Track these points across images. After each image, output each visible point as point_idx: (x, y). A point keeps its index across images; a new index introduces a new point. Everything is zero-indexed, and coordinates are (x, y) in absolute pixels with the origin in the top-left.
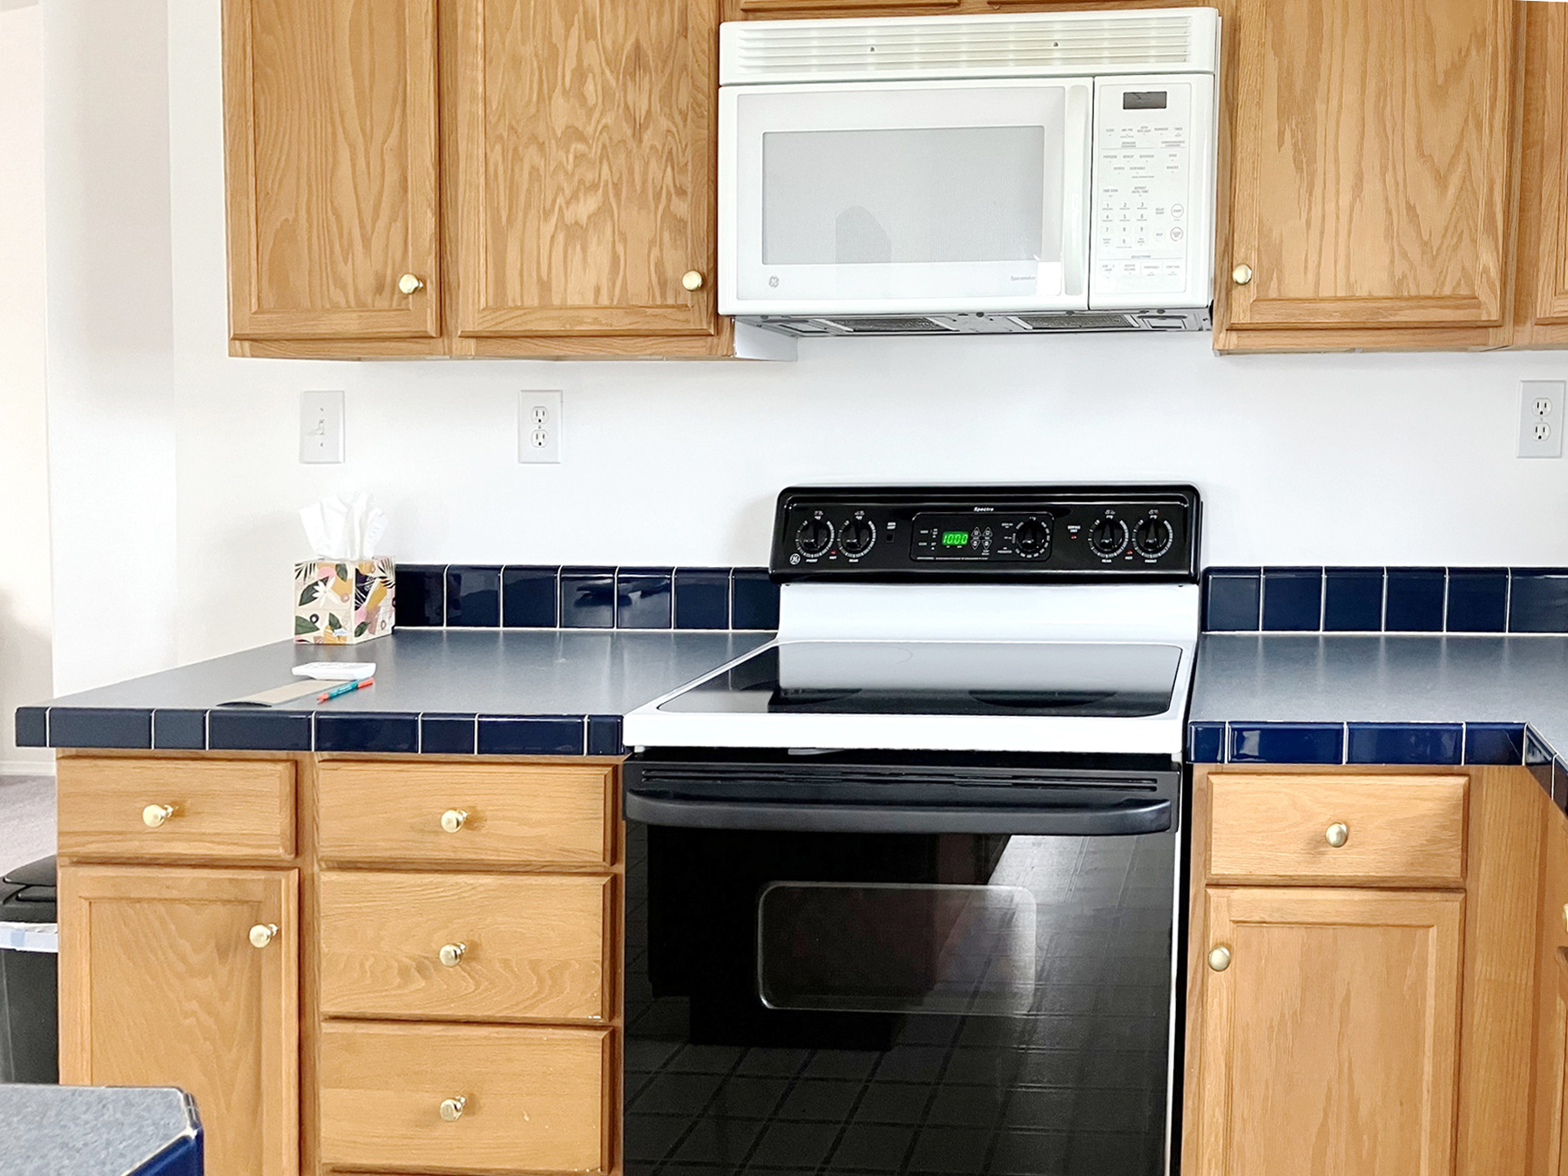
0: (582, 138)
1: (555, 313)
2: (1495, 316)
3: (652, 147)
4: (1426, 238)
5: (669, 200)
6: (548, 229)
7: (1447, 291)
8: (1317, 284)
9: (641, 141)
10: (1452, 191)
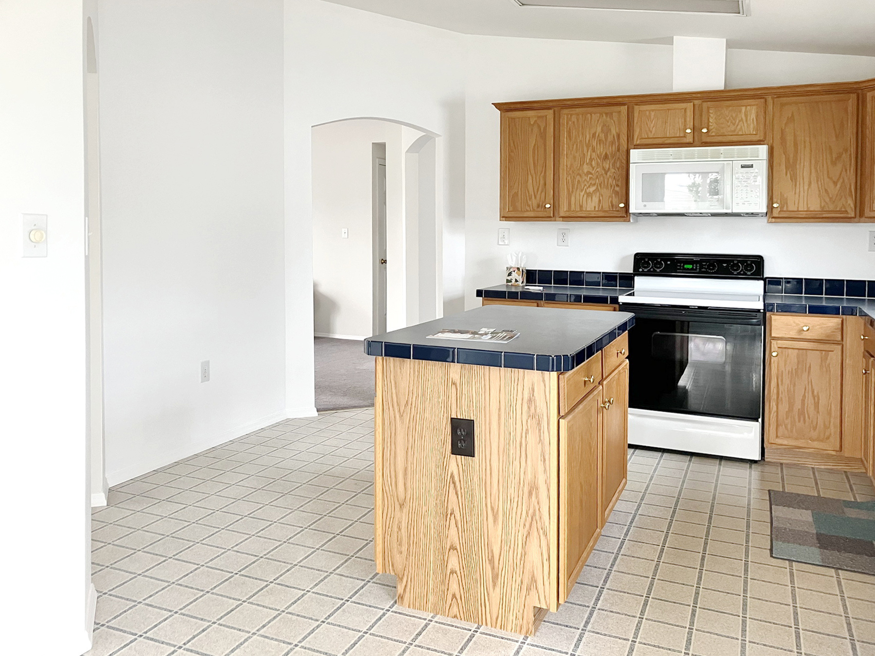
0: (591, 174)
1: (584, 212)
2: (853, 215)
3: (610, 176)
4: (831, 196)
5: (614, 187)
6: (582, 194)
7: (838, 209)
8: (798, 208)
9: (607, 174)
10: (838, 186)
